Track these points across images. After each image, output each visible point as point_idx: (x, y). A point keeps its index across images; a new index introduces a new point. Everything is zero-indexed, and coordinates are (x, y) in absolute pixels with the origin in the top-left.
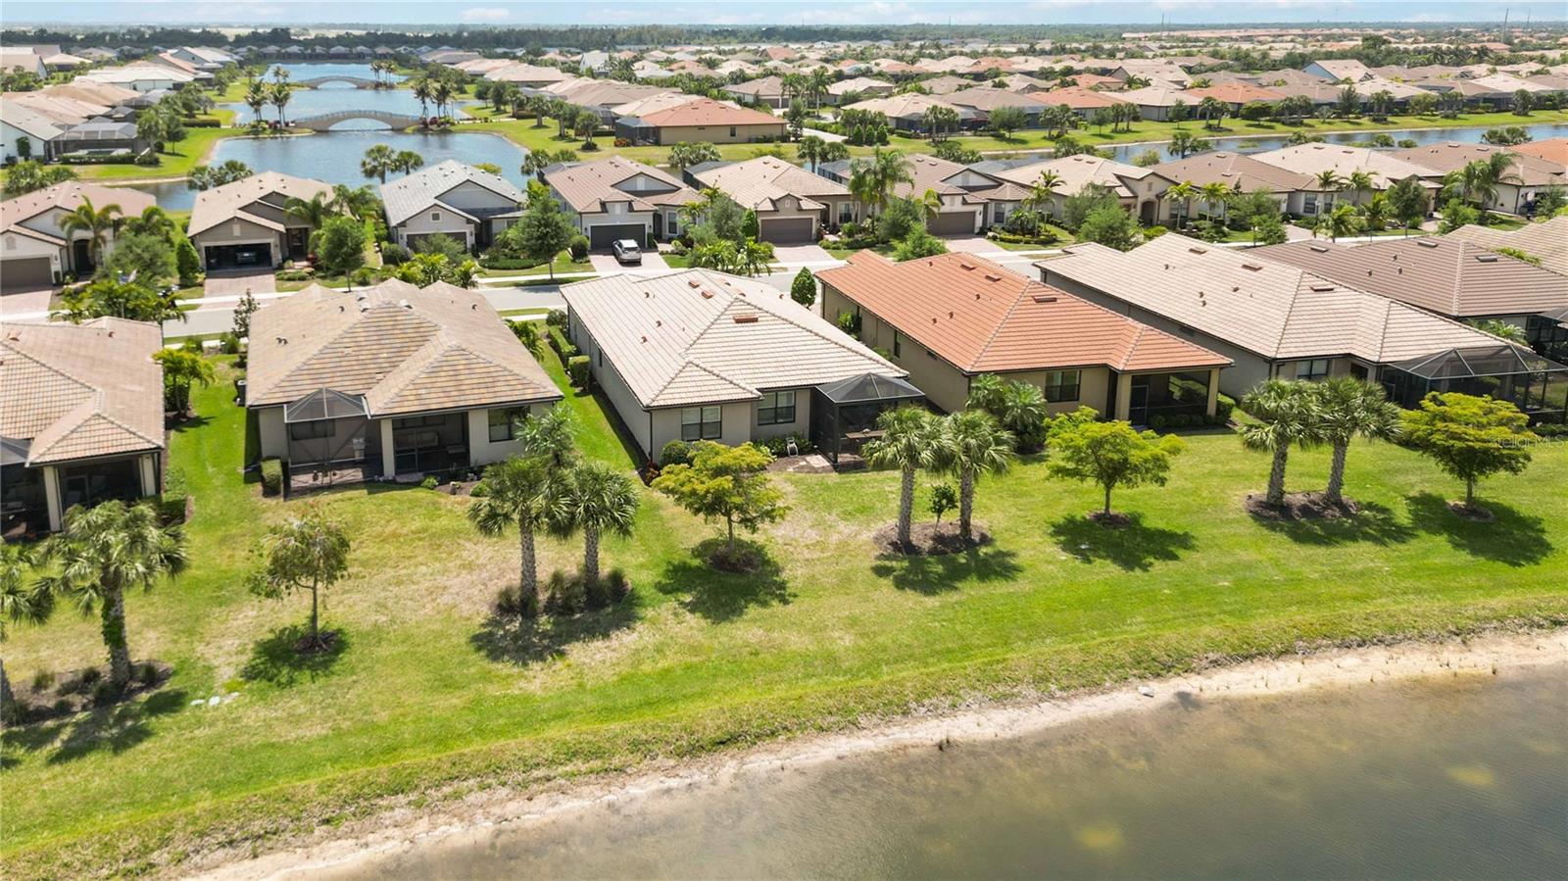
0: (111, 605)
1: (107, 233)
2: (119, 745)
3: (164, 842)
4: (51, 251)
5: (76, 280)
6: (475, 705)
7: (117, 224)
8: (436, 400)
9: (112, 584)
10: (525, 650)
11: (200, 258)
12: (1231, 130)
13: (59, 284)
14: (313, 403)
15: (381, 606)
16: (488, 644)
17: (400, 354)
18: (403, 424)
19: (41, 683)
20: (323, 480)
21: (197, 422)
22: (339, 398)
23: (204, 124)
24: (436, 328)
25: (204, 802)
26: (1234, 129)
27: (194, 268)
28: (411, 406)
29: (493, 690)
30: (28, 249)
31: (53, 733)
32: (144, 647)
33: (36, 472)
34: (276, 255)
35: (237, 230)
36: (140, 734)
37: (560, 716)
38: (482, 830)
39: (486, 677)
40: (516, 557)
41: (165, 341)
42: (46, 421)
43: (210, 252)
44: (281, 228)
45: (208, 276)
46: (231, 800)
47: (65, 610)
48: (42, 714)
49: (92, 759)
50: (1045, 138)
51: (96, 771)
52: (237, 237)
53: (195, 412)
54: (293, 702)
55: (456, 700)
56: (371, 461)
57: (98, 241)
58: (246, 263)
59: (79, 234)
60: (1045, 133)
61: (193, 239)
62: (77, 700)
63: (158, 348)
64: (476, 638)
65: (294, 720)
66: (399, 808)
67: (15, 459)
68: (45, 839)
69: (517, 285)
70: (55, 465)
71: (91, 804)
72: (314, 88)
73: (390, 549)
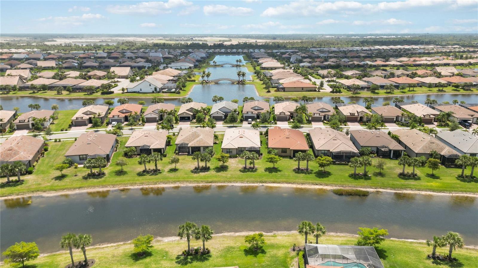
0: (156, 162)
1: (165, 114)
2: (155, 175)
3: (158, 182)
4: (157, 116)
5: (160, 121)
6: (188, 176)
7: (167, 113)
8: (197, 145)
9: (156, 160)
10: (195, 173)
11: (179, 119)
12: (445, 91)
13: (158, 122)
14: (182, 144)
15: (183, 167)
16: (192, 172)
17: (195, 138)
18: (192, 147)
19: (149, 169)
20: (183, 154)
21: (171, 145)
22: (185, 144)
23: (192, 81)
24: (200, 135)
25: (162, 180)
26: (447, 91)
27: (178, 120)
28: (193, 146)
29: (190, 175)
30: (153, 116)
31: (150, 174)
32: (159, 167)
33: (151, 149)
34: (191, 119)
35: (185, 114)
36: (157, 175)
37: (196, 178)
38: (185, 185)
39: (190, 174)
40: (197, 163)
41: (169, 133)
42: (152, 144)
43: (181, 117)
44: (192, 114)
45: (180, 122)
46: (164, 180)
47: (151, 162)
48: (149, 172)
49: (153, 176)
50: (385, 93)
51: (153, 177)
52: (185, 115)
53: (171, 144)
54: (172, 174)
55: (187, 176)
56: (189, 152)
57: (164, 115)
58: (186, 119)
59: (161, 114)
60: (385, 91)
61: (178, 115)
62: (152, 171)
63: (167, 135)
64: (191, 171)
65: (171, 175)
66: (178, 183)
67: (148, 148)
68: (148, 181)
69: (227, 126)
70: (152, 149)
71: (152, 179)
72: (222, 66)
73: (187, 162)
